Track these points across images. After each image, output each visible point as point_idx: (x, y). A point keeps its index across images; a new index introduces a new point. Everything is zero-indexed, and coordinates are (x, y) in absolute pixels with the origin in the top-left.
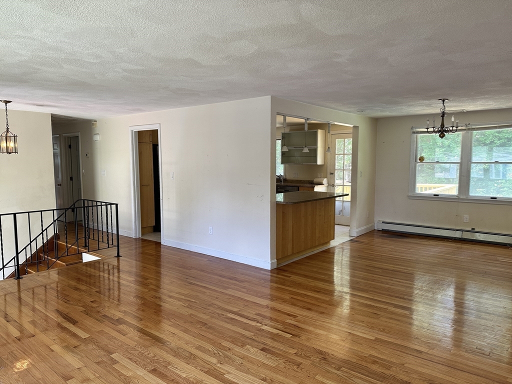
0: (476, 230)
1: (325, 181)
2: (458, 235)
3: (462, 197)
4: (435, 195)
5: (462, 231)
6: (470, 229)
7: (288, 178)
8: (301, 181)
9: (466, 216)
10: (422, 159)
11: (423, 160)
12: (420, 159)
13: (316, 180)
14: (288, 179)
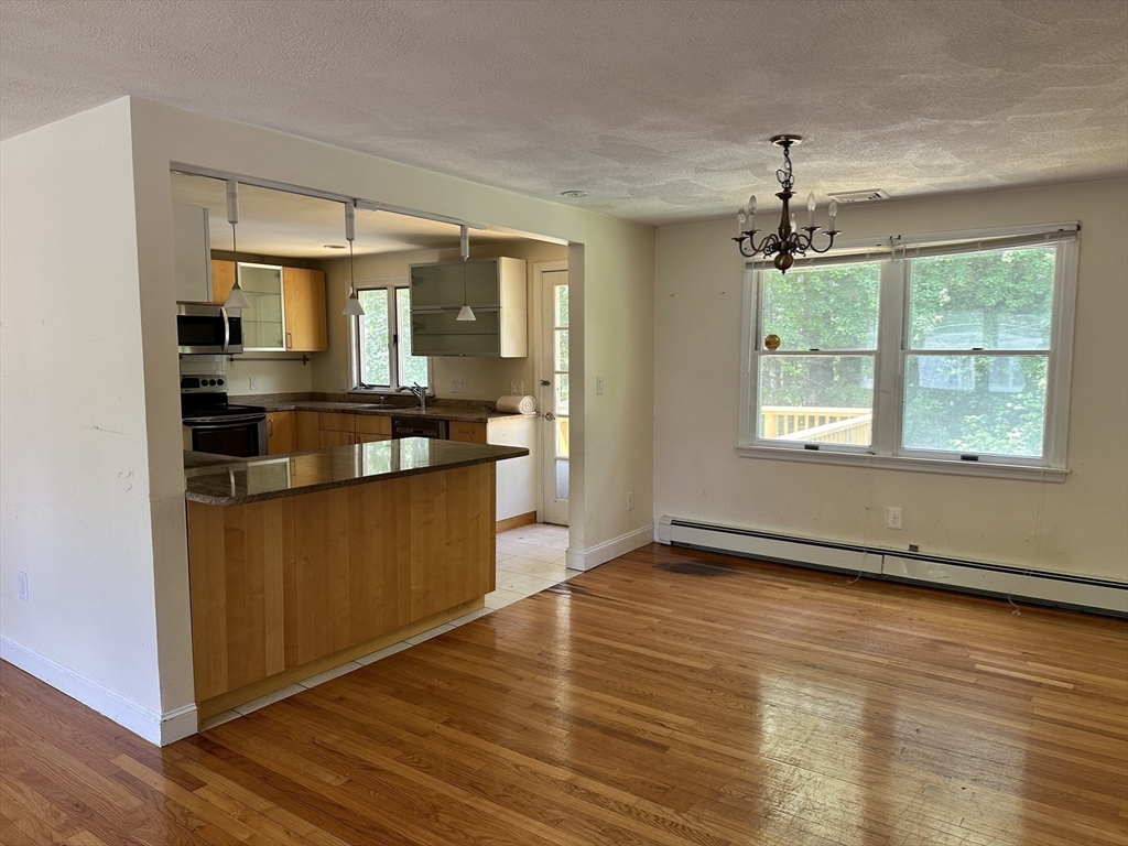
0: (923, 551)
1: (525, 404)
2: (871, 565)
3: (881, 454)
4: (807, 447)
5: (883, 553)
6: (905, 548)
7: (440, 394)
8: (469, 403)
9: (895, 510)
10: (773, 342)
11: (777, 343)
12: (767, 343)
13: (502, 402)
14: (438, 397)
